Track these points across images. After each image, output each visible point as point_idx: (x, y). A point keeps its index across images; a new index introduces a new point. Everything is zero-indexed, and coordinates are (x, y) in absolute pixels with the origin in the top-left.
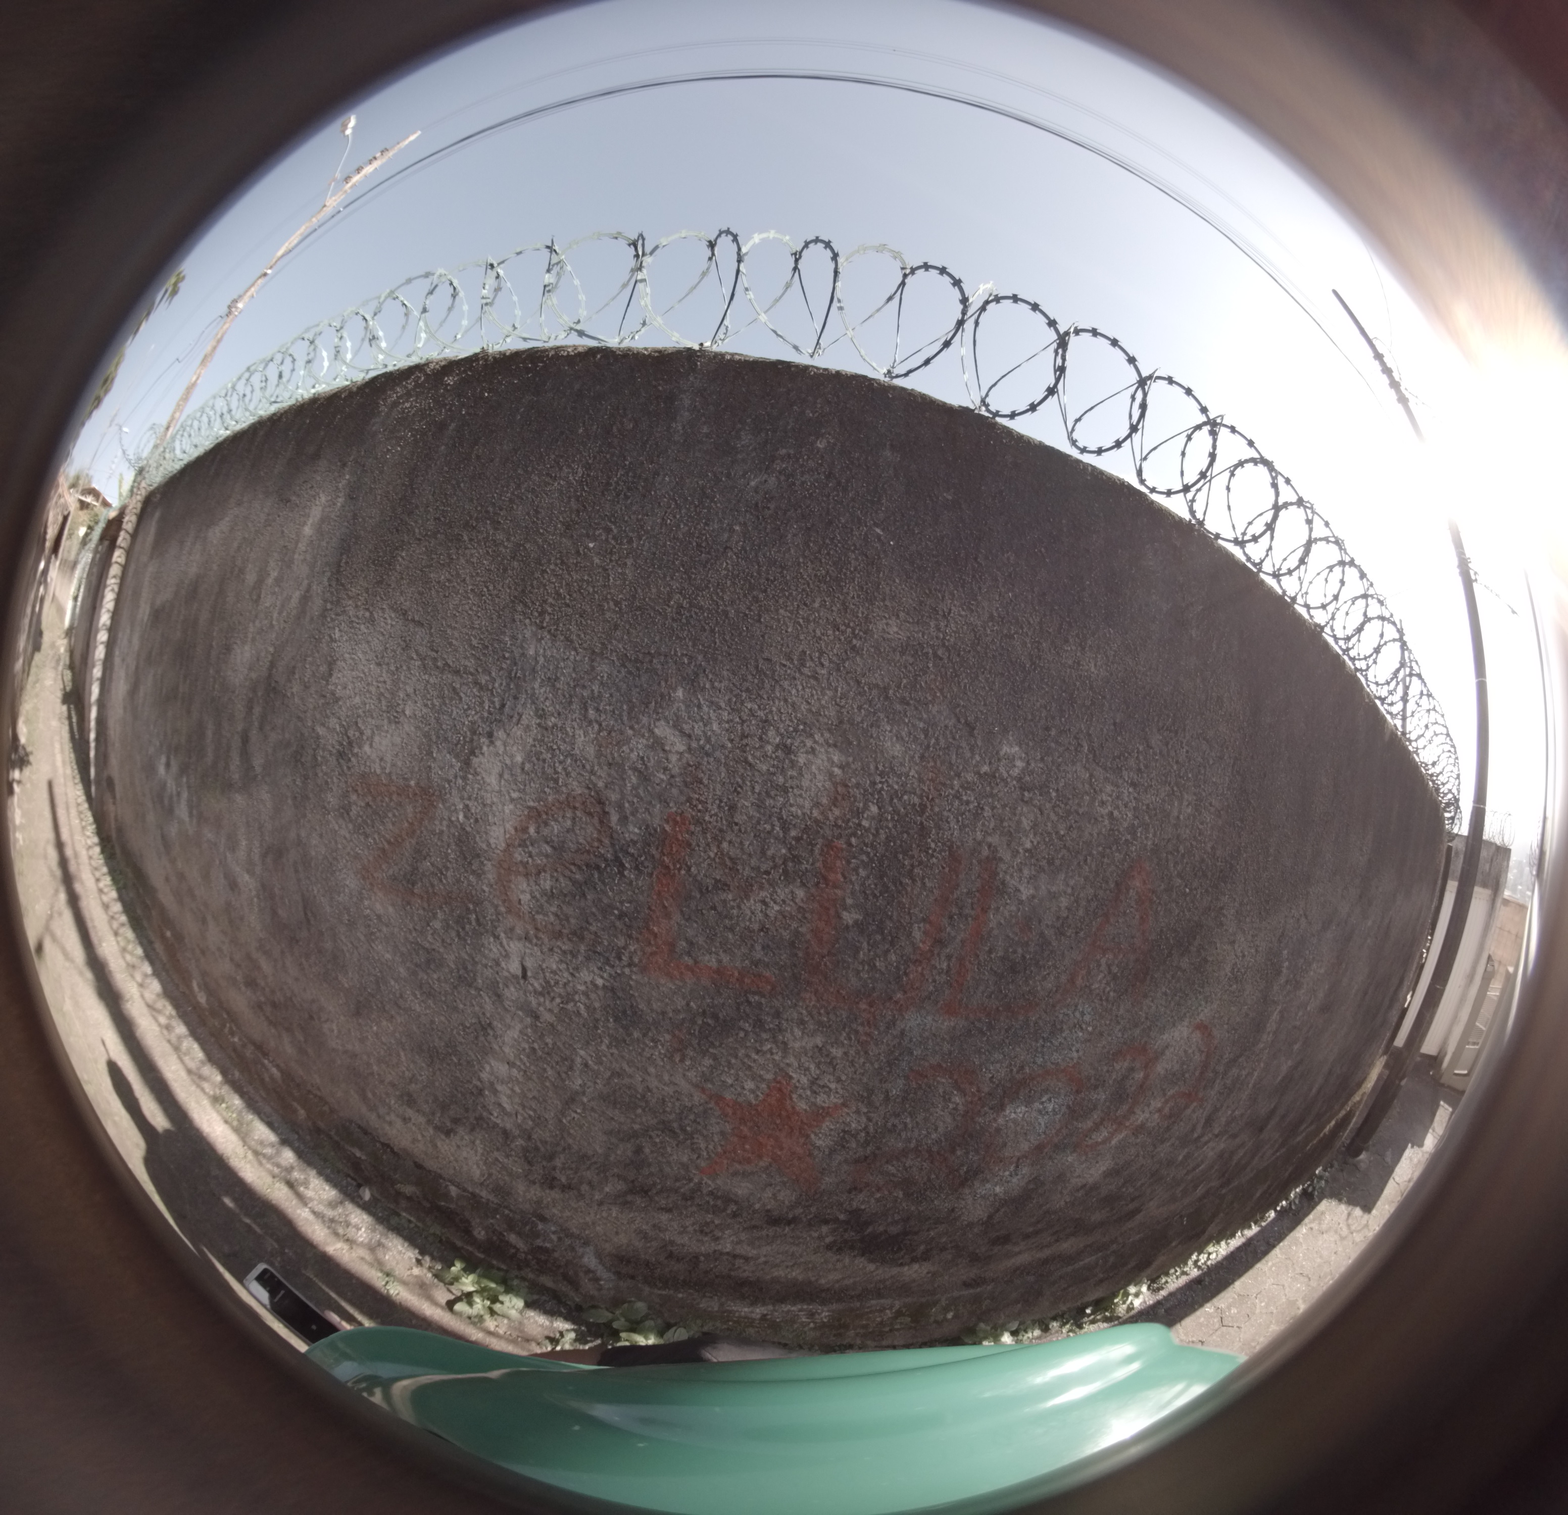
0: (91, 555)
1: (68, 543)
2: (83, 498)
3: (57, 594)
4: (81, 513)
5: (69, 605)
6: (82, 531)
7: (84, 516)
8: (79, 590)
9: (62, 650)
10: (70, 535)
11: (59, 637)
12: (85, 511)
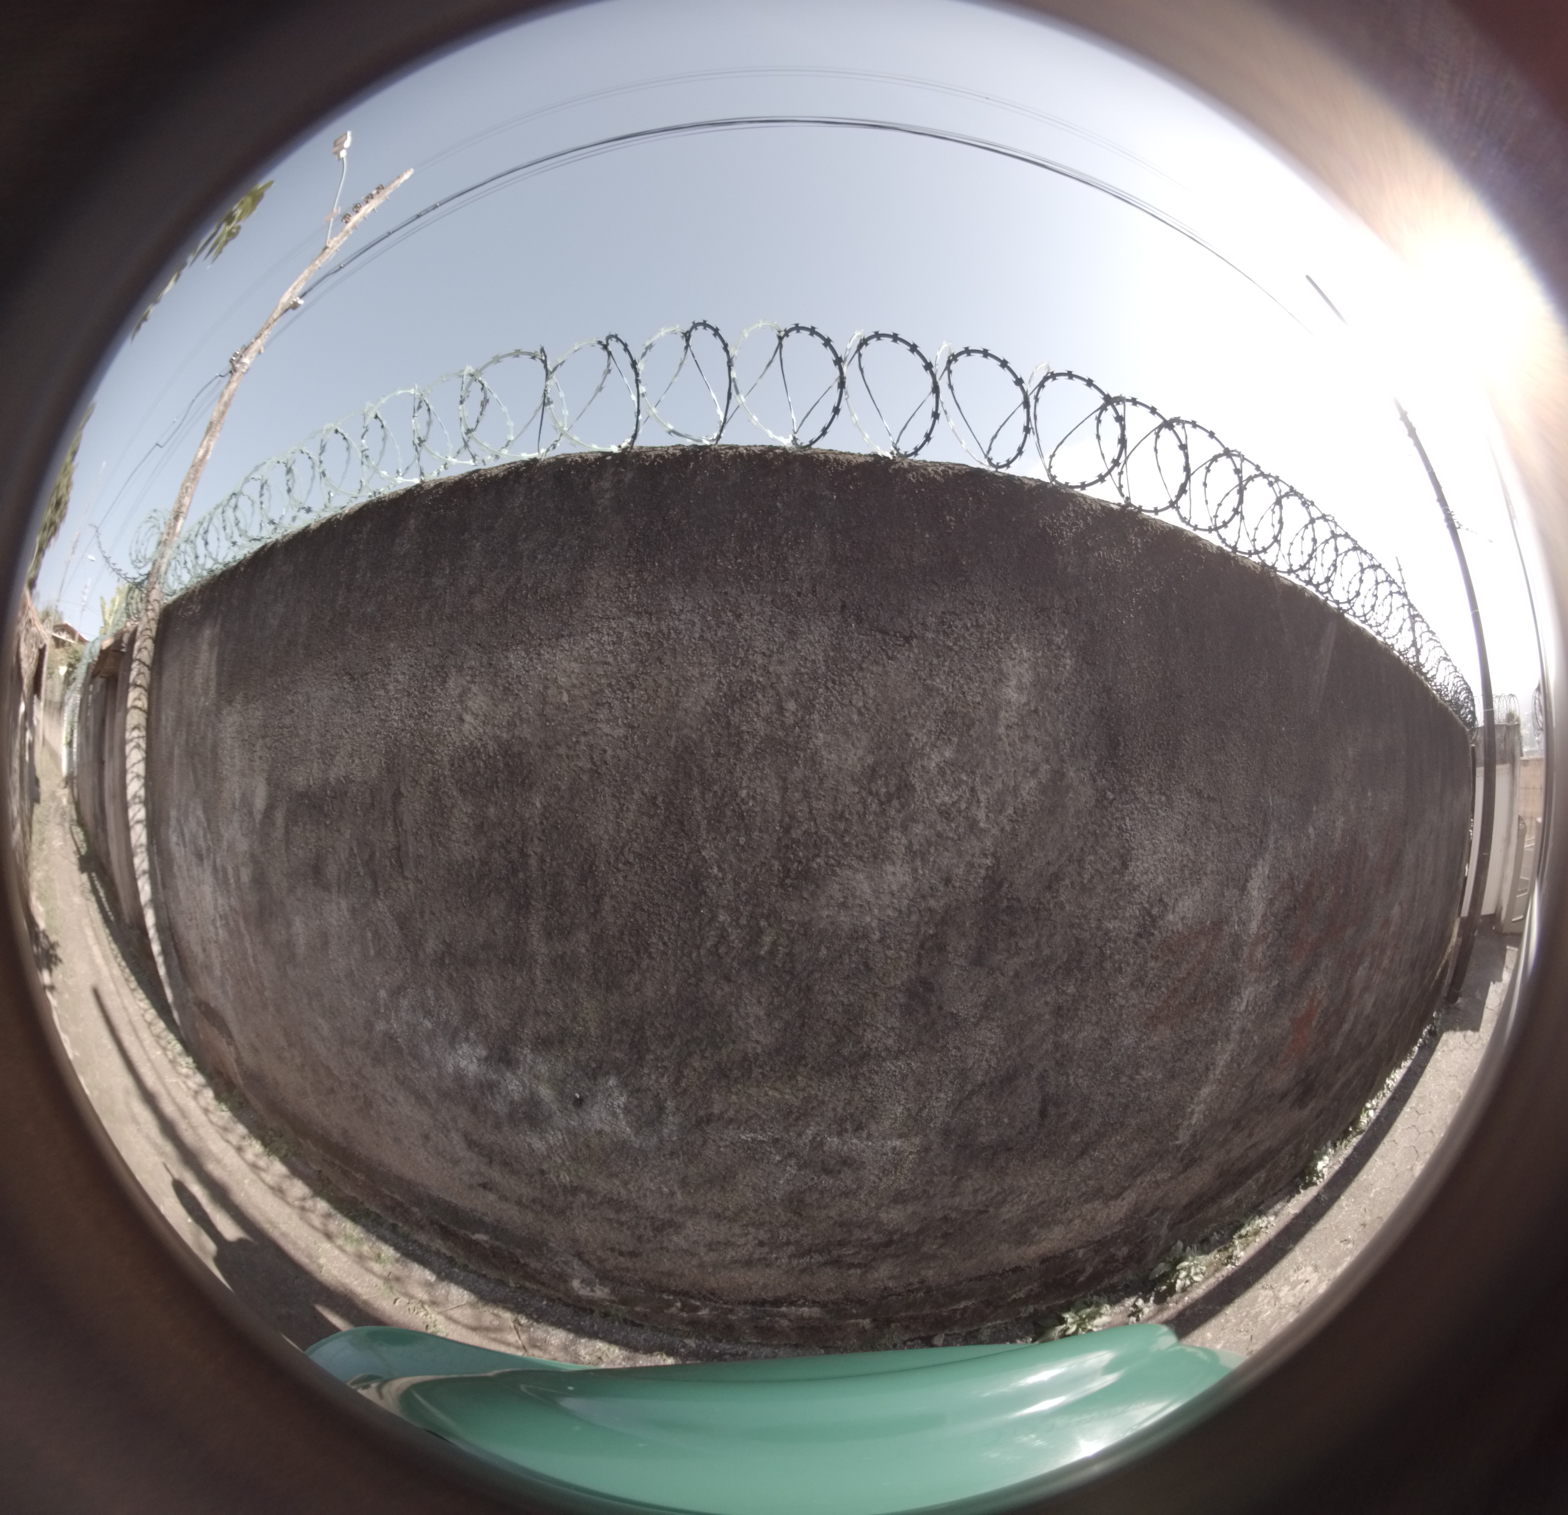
0: (79, 696)
1: (50, 682)
2: (57, 635)
3: (47, 737)
4: (57, 651)
5: (64, 752)
6: (63, 670)
7: (61, 654)
8: (72, 735)
9: (65, 801)
10: (51, 674)
11: (58, 785)
12: (62, 649)
